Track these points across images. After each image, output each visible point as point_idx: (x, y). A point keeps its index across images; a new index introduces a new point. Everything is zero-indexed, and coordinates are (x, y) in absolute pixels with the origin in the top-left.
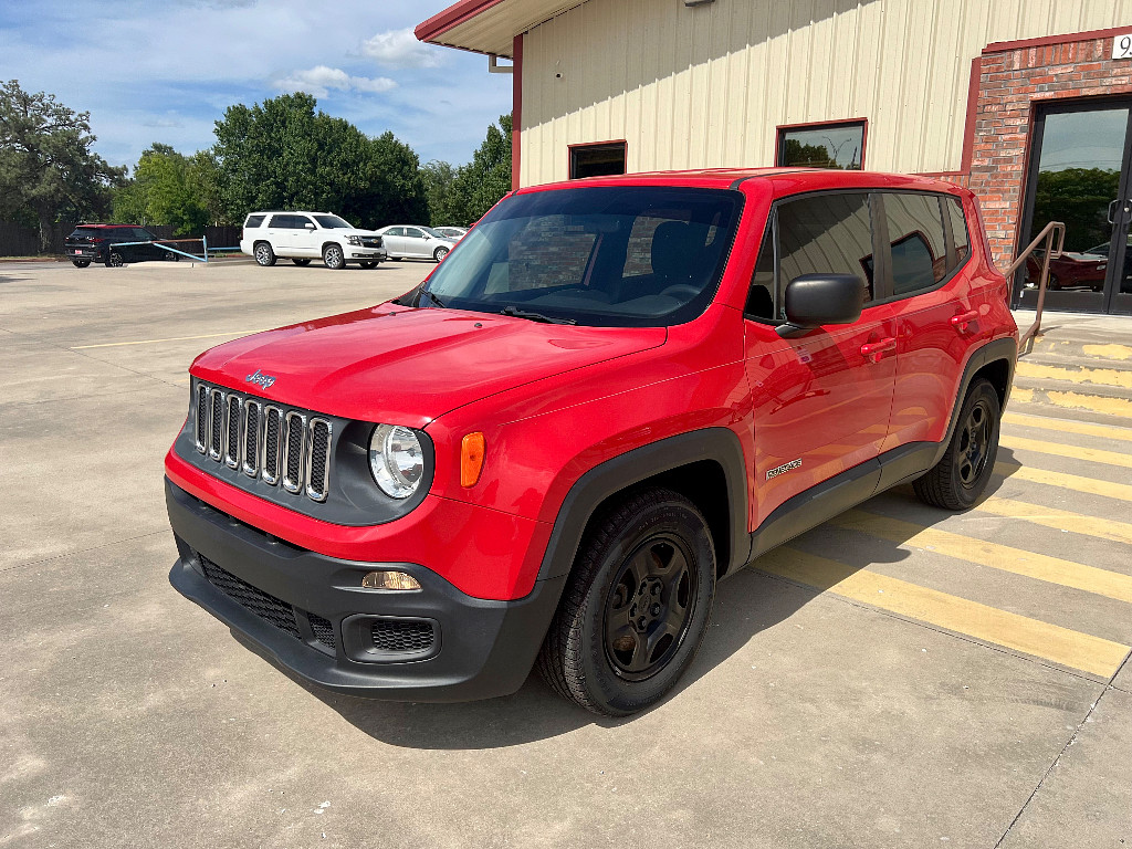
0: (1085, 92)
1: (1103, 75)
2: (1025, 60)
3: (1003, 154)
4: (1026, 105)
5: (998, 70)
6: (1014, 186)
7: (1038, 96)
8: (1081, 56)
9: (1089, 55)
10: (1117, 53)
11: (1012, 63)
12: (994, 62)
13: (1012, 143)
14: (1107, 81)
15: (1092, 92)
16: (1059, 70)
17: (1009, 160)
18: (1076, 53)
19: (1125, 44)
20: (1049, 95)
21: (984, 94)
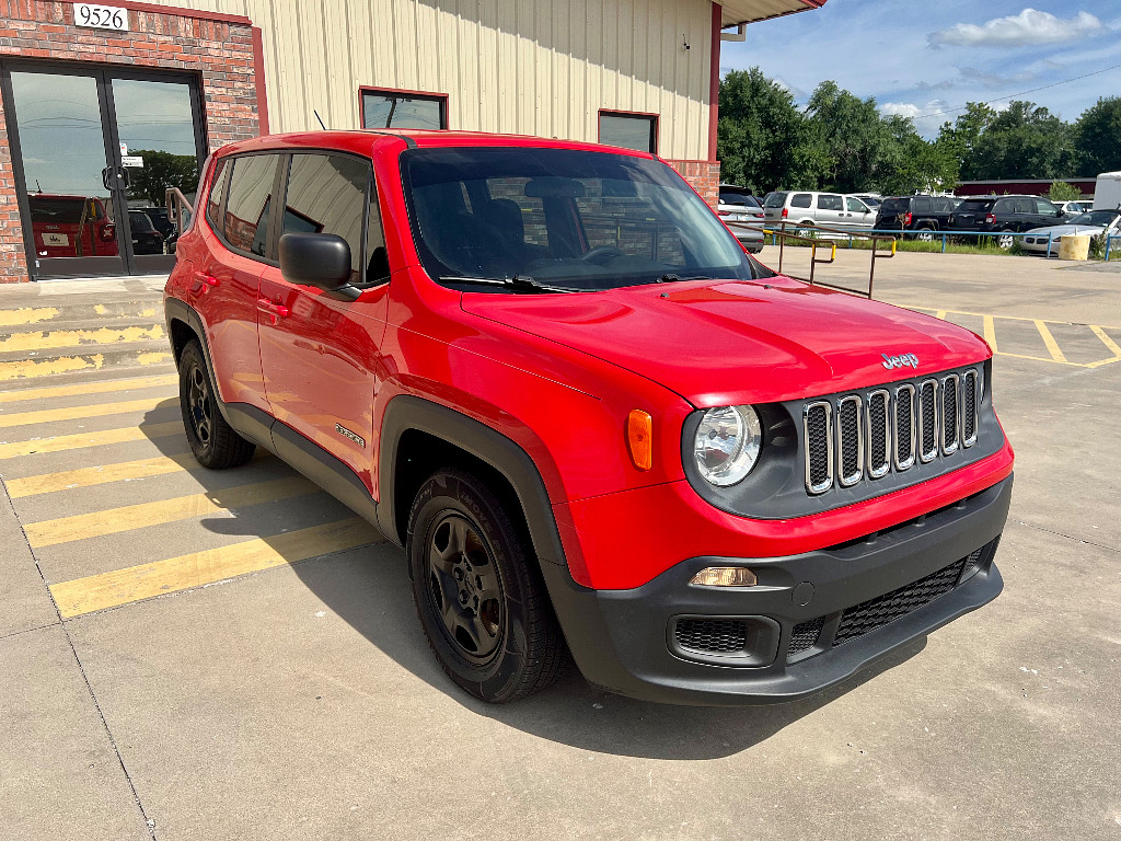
0: (54, 54)
1: (69, 40)
7: (4, 50)
8: (41, 16)
9: (49, 17)
10: (80, 21)
15: (61, 56)
16: (21, 26)
18: (34, 10)
19: (86, 14)
20: (15, 51)
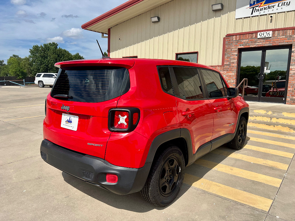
0: (251, 46)
1: (255, 42)
2: (236, 38)
3: (232, 61)
4: (237, 49)
5: (230, 41)
6: (235, 69)
7: (240, 47)
8: (250, 37)
9: (252, 37)
10: (259, 37)
11: (233, 39)
12: (229, 38)
13: (234, 59)
14: (256, 44)
15: (253, 46)
16: (244, 41)
17: (233, 63)
18: (248, 37)
20: (242, 47)
21: (226, 46)
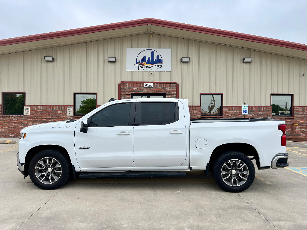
2: (129, 85)
4: (130, 94)
5: (124, 87)
7: (132, 92)
9: (140, 86)
11: (126, 86)
12: (123, 85)
14: (144, 91)
18: (138, 85)
19: (146, 85)
20: (134, 92)
